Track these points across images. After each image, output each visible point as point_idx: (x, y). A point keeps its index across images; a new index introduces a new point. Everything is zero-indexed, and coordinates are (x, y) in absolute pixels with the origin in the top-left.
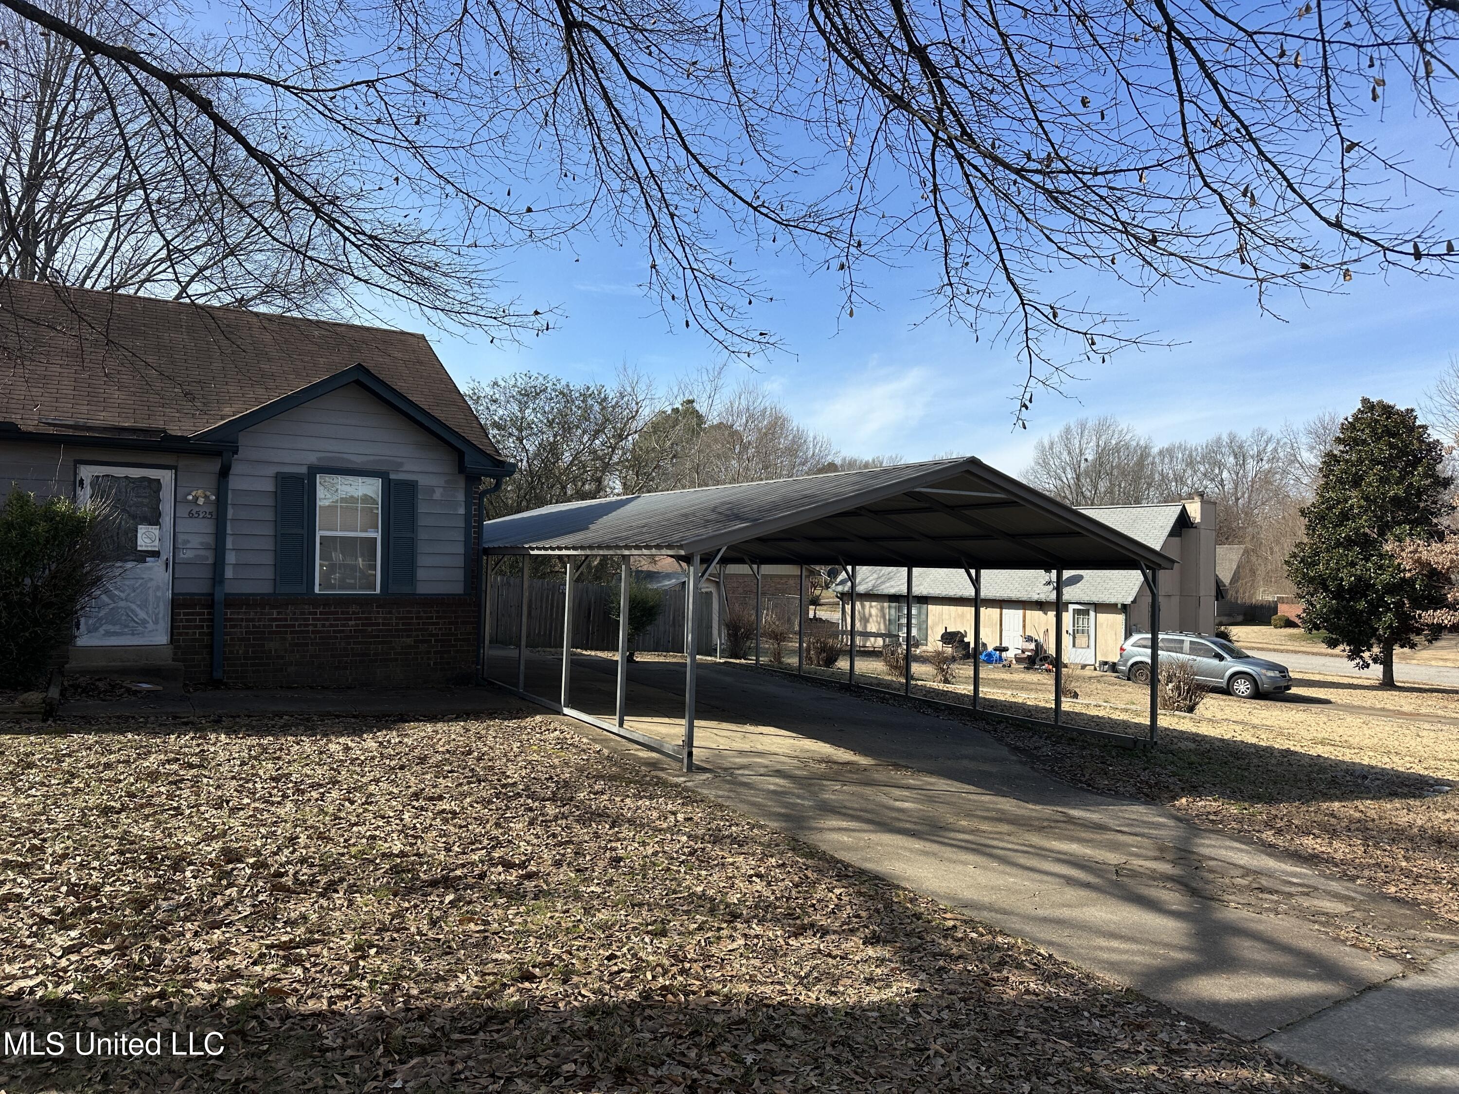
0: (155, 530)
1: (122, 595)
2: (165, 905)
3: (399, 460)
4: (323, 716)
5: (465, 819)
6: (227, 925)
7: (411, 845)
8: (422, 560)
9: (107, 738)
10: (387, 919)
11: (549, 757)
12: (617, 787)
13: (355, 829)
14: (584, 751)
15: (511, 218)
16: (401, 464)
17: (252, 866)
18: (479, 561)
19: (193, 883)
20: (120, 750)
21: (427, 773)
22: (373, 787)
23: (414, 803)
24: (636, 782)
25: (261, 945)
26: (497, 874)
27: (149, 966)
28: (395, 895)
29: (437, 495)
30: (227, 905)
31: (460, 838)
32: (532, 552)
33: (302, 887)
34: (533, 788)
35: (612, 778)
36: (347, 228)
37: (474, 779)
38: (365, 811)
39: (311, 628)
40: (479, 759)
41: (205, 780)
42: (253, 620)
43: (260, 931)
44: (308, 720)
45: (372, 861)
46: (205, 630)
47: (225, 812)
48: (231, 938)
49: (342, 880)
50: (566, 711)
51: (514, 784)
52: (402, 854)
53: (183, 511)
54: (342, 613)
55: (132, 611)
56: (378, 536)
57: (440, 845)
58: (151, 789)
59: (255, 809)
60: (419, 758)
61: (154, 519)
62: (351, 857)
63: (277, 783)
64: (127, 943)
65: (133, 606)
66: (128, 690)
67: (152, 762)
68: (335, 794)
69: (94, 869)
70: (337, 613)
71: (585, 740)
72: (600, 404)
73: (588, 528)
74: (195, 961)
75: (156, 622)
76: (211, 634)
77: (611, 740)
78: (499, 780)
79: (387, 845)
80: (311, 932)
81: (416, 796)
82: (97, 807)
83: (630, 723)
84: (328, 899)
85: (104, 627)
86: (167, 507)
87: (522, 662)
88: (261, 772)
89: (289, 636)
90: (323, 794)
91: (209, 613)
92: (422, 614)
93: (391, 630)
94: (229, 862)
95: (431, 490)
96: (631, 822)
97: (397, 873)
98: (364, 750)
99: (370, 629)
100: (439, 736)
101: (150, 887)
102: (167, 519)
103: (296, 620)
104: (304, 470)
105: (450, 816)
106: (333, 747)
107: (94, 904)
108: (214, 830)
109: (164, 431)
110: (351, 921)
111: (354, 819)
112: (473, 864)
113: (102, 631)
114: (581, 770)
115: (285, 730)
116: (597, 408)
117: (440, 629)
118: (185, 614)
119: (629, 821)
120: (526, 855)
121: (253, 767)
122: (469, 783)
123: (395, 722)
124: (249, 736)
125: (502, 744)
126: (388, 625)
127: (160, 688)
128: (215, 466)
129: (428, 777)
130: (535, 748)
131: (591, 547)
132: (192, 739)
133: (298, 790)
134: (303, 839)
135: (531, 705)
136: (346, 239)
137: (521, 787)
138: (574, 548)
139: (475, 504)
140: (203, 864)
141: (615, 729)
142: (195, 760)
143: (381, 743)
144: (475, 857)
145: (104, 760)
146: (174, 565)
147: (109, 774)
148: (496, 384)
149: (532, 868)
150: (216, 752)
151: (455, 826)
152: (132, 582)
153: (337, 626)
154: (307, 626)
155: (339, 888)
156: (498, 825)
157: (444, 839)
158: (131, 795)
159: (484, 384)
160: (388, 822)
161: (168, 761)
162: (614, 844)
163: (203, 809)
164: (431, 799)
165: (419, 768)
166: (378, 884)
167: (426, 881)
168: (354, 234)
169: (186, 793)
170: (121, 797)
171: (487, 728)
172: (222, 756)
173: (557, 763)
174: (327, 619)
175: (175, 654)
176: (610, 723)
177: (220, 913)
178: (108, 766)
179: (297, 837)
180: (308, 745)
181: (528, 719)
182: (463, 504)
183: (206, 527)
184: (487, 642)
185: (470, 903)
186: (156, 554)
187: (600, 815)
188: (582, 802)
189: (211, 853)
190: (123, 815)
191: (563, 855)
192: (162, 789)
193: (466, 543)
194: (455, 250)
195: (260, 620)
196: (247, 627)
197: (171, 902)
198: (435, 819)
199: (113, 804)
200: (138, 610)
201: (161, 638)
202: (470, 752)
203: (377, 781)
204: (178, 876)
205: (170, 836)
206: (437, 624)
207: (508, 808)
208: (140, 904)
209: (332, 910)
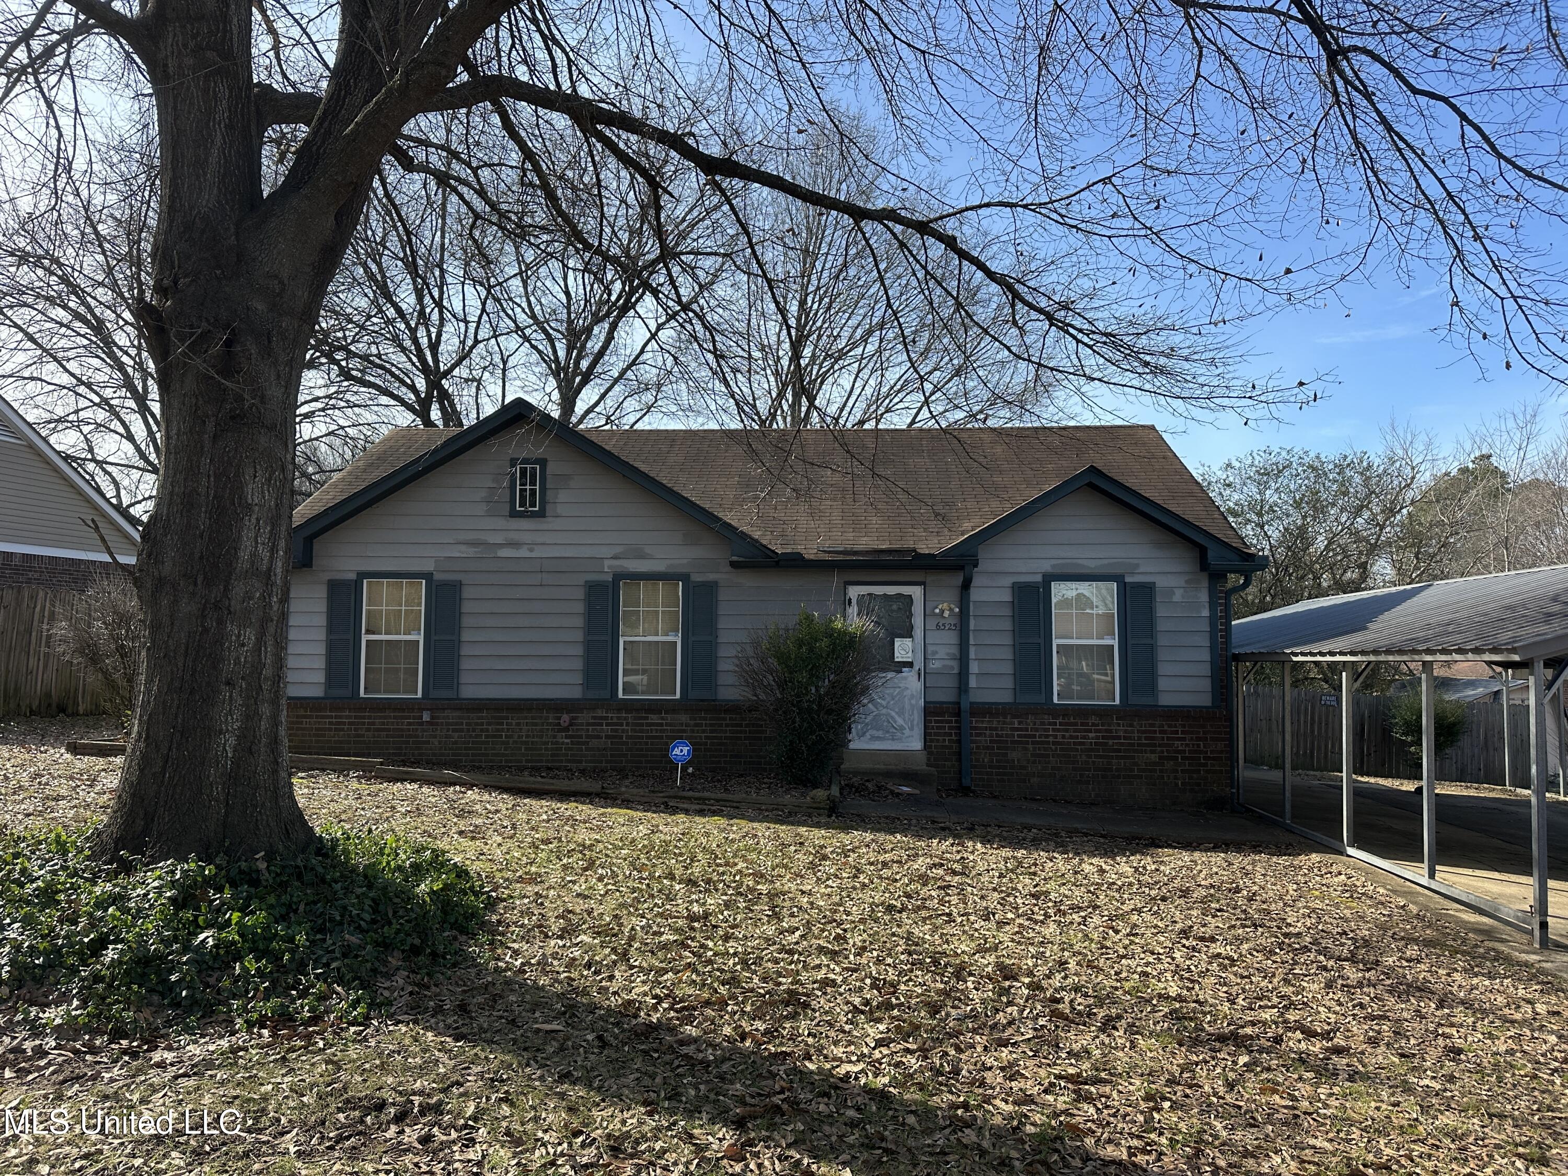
0: (908, 642)
1: (884, 703)
2: (954, 1012)
3: (1136, 561)
4: (1071, 832)
5: (1246, 968)
6: (1013, 1045)
7: (1189, 989)
8: (1163, 669)
9: (881, 837)
10: (1176, 1070)
11: (1337, 906)
12: (1438, 956)
13: (1123, 961)
14: (1382, 904)
15: (1265, 285)
16: (1137, 565)
17: (1029, 986)
18: (1227, 669)
19: (974, 994)
20: (892, 850)
21: (1192, 908)
22: (1136, 917)
23: (1184, 941)
24: (1464, 953)
25: (1050, 1073)
26: (1295, 1042)
27: (950, 1073)
28: (1181, 1045)
29: (1178, 596)
30: (1010, 1023)
31: (1244, 990)
32: (1295, 659)
33: (1081, 1019)
34: (1324, 943)
35: (1428, 943)
36: (1080, 331)
37: (1249, 923)
38: (1132, 942)
39: (1051, 739)
40: (1250, 899)
41: (969, 889)
42: (996, 729)
43: (1045, 1058)
44: (1057, 835)
45: (1149, 1001)
46: (954, 737)
47: (992, 925)
48: (1018, 1060)
49: (1119, 1017)
50: (1351, 851)
51: (1298, 935)
52: (1180, 998)
53: (931, 624)
54: (1082, 724)
55: (892, 717)
56: (1116, 643)
57: (1221, 994)
58: (924, 892)
59: (1020, 925)
60: (1181, 891)
61: (908, 633)
62: (1126, 992)
63: (1037, 899)
64: (926, 1046)
65: (893, 714)
66: (892, 792)
67: (920, 864)
68: (1096, 920)
69: (889, 965)
70: (1076, 724)
71: (1381, 890)
72: (1362, 474)
73: (1366, 628)
74: (988, 1075)
75: (912, 729)
76: (959, 741)
77: (1419, 893)
78: (1279, 928)
79: (1161, 985)
80: (1097, 1070)
81: (1185, 933)
82: (882, 904)
83: (1443, 875)
84: (1109, 1036)
85: (871, 732)
86: (918, 621)
87: (1288, 787)
88: (1020, 886)
89: (1030, 746)
90: (1084, 918)
91: (956, 722)
92: (1166, 728)
93: (1133, 745)
94: (1006, 978)
95: (1170, 591)
96: (1466, 1004)
97: (1178, 1019)
98: (1121, 875)
99: (1111, 742)
100: (1199, 867)
101: (939, 992)
102: (918, 632)
103: (1037, 730)
104: (1039, 578)
105: (1226, 962)
106: (1087, 868)
107: (893, 1000)
108: (986, 943)
109: (914, 550)
110: (1137, 1065)
111: (1122, 951)
112: (1264, 1023)
113: (868, 735)
114: (1383, 928)
115: (1035, 844)
116: (1358, 479)
117: (1187, 745)
118: (936, 722)
119: (1463, 1002)
120: (1329, 1024)
121: (1011, 880)
122: (1244, 926)
123: (1147, 846)
124: (1004, 847)
125: (1275, 885)
126: (1130, 738)
127: (917, 792)
128: (959, 579)
129: (1195, 913)
130: (1317, 893)
131: (1375, 652)
132: (952, 845)
133: (1059, 910)
134: (1072, 965)
135: (1302, 840)
136: (1078, 341)
137: (1308, 939)
138: (1352, 653)
139: (1221, 604)
140: (982, 977)
141: (1425, 881)
142: (957, 867)
143: (1136, 869)
144: (1266, 1015)
145: (881, 859)
146: (924, 675)
147: (886, 873)
148: (1229, 465)
149: (1339, 1041)
150: (974, 861)
151: (1235, 975)
152: (891, 691)
153: (1077, 737)
154: (1047, 736)
155: (1118, 1025)
156: (1286, 981)
157: (1225, 989)
158: (908, 896)
159: (1215, 468)
160: (1159, 959)
161: (935, 865)
162: (1447, 1030)
163: (972, 918)
164: (1202, 939)
165: (1182, 901)
166: (1158, 1028)
167: (1213, 1035)
168: (1088, 335)
169: (954, 900)
170: (899, 896)
171: (1254, 863)
172: (981, 866)
173: (1349, 915)
174: (1067, 731)
175: (929, 759)
176: (1417, 873)
177: (1003, 1031)
178: (885, 864)
179: (1066, 963)
180: (1062, 863)
181: (1302, 857)
182: (1207, 605)
183: (951, 638)
184: (1241, 762)
185: (1269, 1069)
186: (910, 665)
187: (1419, 989)
188: (1390, 968)
189: (987, 966)
190: (904, 915)
191: (1379, 1032)
192: (933, 893)
193: (1212, 648)
194: (1195, 330)
195: (1002, 729)
196: (991, 735)
197: (959, 1011)
198: (1210, 963)
199: (894, 902)
200: (896, 717)
201: (916, 744)
202: (1238, 890)
203: (1140, 911)
204: (961, 986)
205: (947, 942)
206: (1184, 739)
207: (1296, 963)
208: (934, 1010)
209: (1115, 1049)
